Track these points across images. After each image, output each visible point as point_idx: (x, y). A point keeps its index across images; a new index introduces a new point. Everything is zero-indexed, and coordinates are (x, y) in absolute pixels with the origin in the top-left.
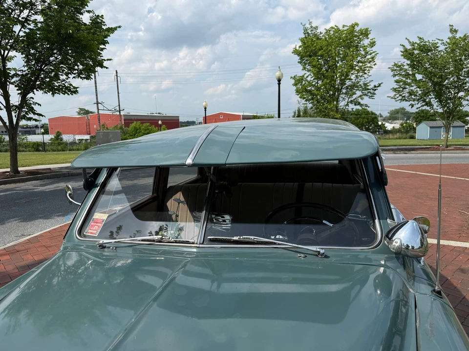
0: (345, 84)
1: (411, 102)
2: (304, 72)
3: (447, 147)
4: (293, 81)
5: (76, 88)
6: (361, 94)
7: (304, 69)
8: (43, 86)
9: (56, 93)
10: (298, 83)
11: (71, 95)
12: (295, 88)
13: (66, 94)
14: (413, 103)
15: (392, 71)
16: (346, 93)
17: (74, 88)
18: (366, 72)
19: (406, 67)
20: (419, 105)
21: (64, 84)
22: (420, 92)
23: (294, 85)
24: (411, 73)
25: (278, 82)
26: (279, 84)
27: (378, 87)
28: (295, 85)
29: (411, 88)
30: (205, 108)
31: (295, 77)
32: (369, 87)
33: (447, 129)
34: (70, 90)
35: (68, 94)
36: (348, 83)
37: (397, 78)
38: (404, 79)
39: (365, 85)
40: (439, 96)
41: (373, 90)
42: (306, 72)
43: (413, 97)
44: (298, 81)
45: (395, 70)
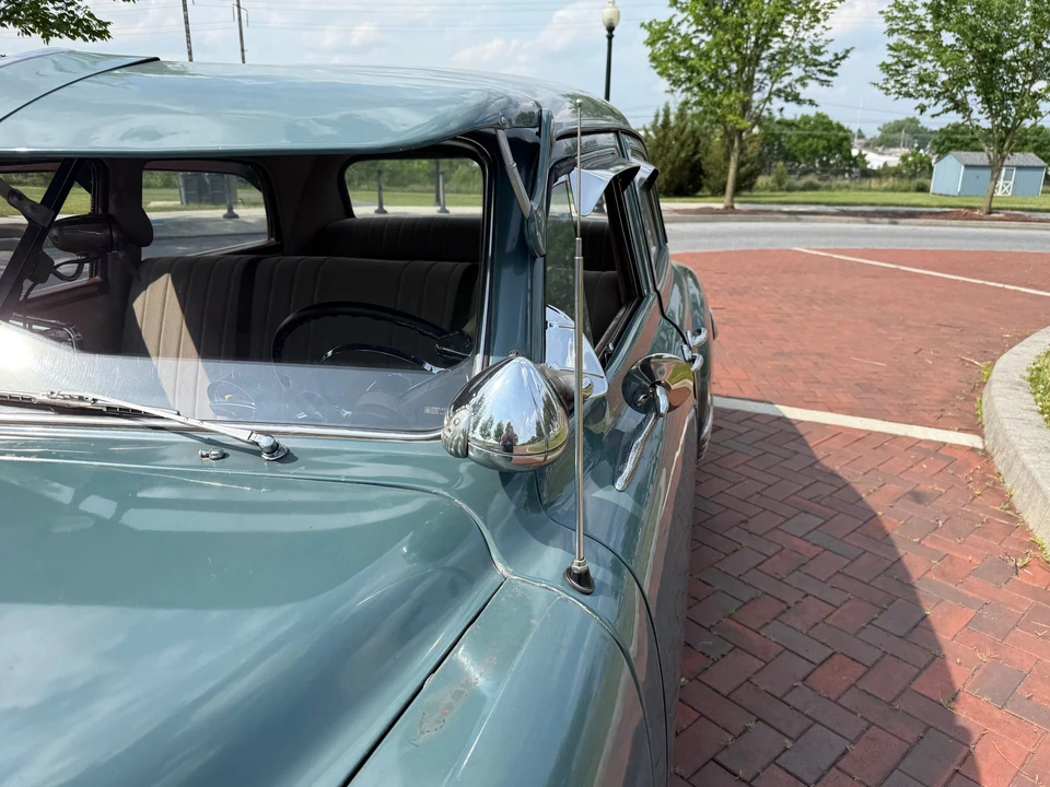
0: (769, 47)
1: (922, 100)
2: (674, 10)
3: (990, 213)
4: (646, 35)
5: (106, 24)
6: (803, 74)
8: (19, 14)
9: (52, 34)
10: (659, 39)
11: (90, 41)
13: (79, 39)
14: (925, 102)
15: (889, 19)
16: (768, 71)
17: (101, 23)
18: (820, 16)
19: (921, 12)
20: (939, 108)
21: (72, 12)
22: (944, 77)
23: (648, 44)
24: (929, 27)
25: (606, 32)
26: (610, 38)
27: (844, 57)
28: (652, 43)
29: (925, 66)
31: (650, 24)
32: (821, 59)
33: (995, 167)
34: (88, 29)
35: (85, 40)
36: (776, 45)
37: (894, 39)
38: (911, 42)
39: (816, 50)
40: (987, 89)
41: (831, 66)
42: (678, 13)
43: (926, 86)
44: (658, 33)
45: (894, 18)
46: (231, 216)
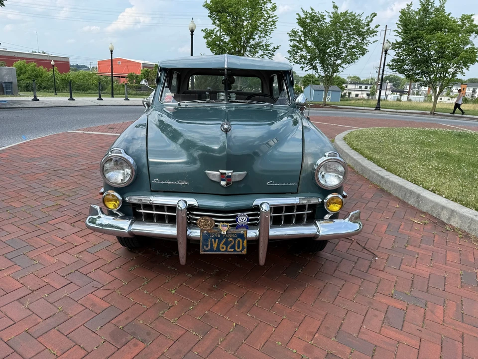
0: (250, 43)
1: (302, 65)
2: (214, 27)
3: (325, 105)
4: (204, 34)
6: (263, 53)
7: (214, 23)
10: (209, 36)
12: (205, 40)
14: (303, 66)
15: (290, 36)
16: (250, 51)
18: (268, 33)
19: (300, 34)
20: (307, 68)
22: (309, 57)
23: (205, 38)
24: (303, 39)
25: (191, 33)
26: (192, 35)
27: (277, 49)
28: (206, 37)
29: (302, 53)
30: (112, 51)
31: (205, 30)
32: (270, 48)
33: (327, 89)
36: (252, 42)
37: (292, 44)
38: (298, 44)
39: (267, 45)
40: (323, 62)
41: (272, 51)
42: (216, 27)
43: (303, 60)
44: (208, 34)
45: (292, 36)
46: (35, 99)
